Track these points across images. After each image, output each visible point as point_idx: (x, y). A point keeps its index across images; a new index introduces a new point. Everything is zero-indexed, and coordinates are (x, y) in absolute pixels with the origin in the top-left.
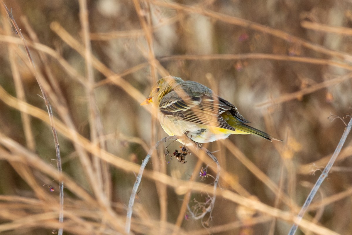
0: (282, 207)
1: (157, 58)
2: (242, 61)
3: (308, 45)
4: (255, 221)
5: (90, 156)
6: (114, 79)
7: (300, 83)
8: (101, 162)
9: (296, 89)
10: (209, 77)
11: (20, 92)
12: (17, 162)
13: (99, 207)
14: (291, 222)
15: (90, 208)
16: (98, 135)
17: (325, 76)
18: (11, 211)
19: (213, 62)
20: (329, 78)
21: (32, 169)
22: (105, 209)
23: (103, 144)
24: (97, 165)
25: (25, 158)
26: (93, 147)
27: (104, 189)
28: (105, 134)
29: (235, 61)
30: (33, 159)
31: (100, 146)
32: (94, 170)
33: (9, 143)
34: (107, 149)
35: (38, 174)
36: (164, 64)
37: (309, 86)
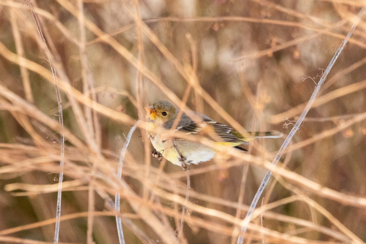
0: (254, 153)
1: (144, 20)
2: (219, 23)
3: (279, 7)
4: (229, 165)
5: (82, 106)
6: (105, 38)
7: (271, 41)
8: (92, 112)
9: (268, 47)
10: (188, 36)
11: (20, 49)
12: (17, 112)
13: (90, 152)
14: (262, 166)
15: (81, 153)
16: (90, 88)
17: (294, 35)
18: (11, 156)
19: (196, 24)
20: (298, 37)
21: (30, 118)
22: (95, 154)
23: (94, 96)
24: (88, 115)
25: (24, 108)
26: (85, 99)
27: (95, 137)
28: (96, 86)
29: (213, 23)
30: (31, 109)
31: (91, 97)
32: (86, 119)
33: (10, 95)
34: (98, 101)
35: (35, 123)
36: (151, 25)
37: (278, 44)
